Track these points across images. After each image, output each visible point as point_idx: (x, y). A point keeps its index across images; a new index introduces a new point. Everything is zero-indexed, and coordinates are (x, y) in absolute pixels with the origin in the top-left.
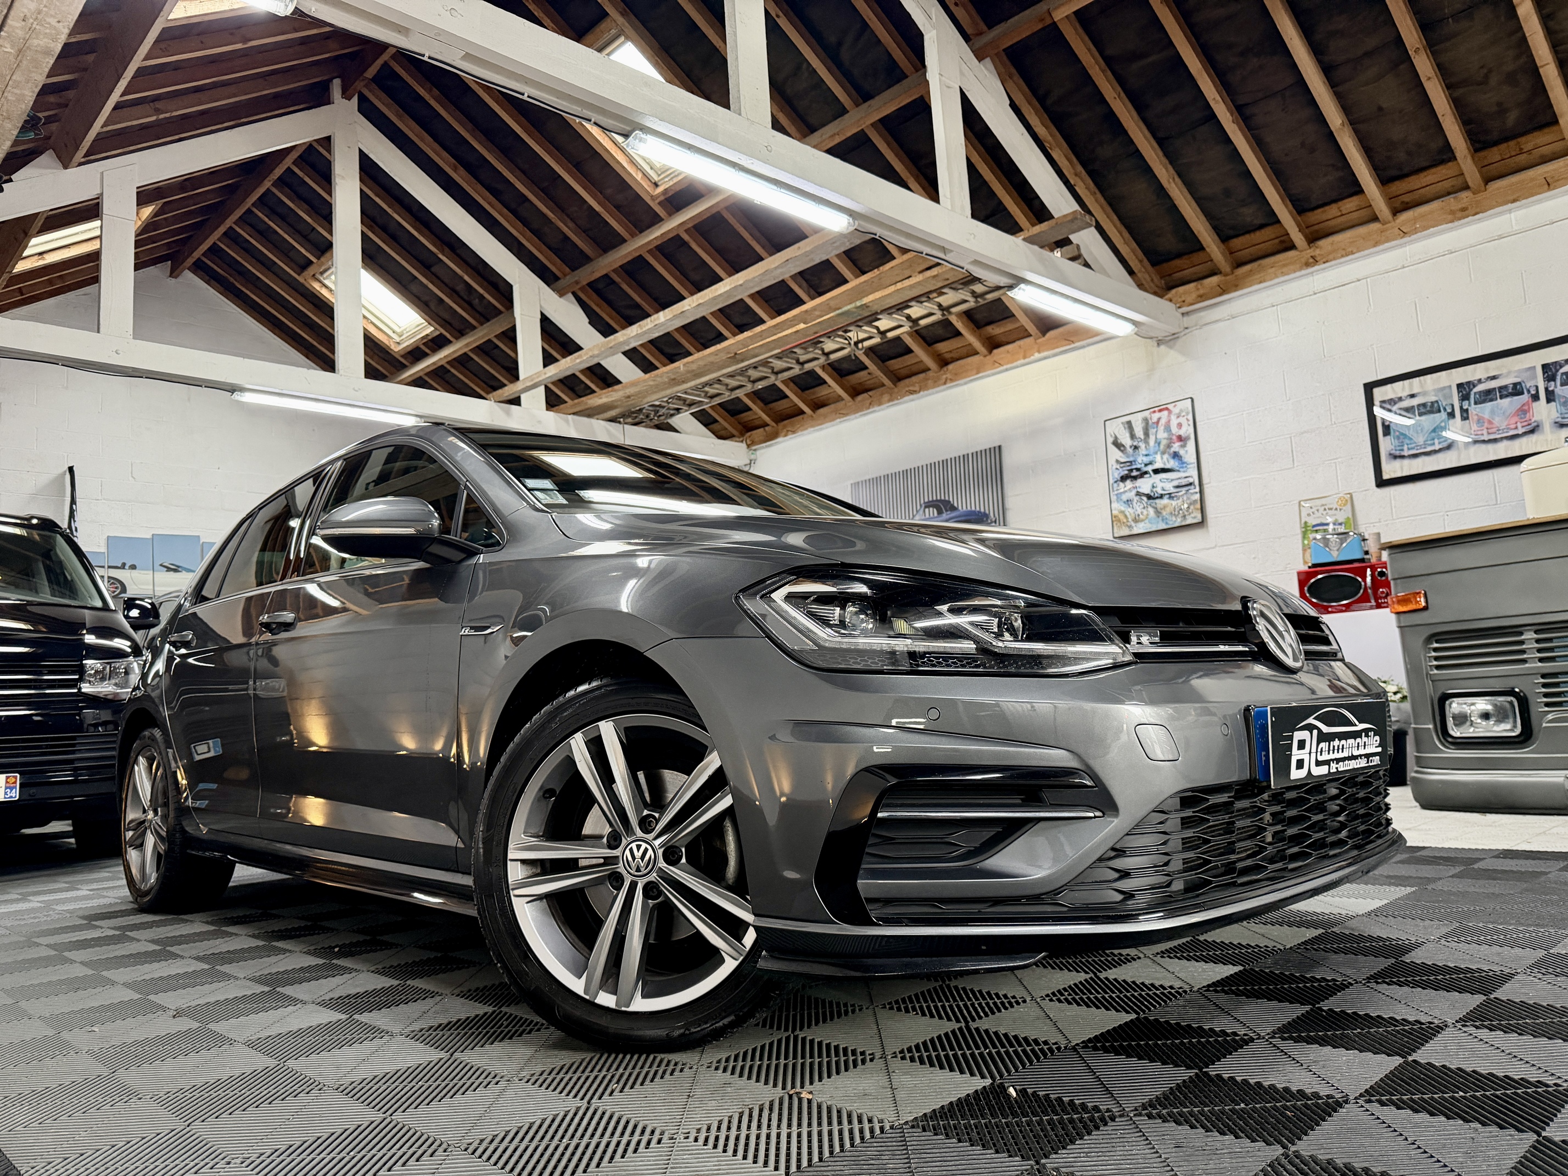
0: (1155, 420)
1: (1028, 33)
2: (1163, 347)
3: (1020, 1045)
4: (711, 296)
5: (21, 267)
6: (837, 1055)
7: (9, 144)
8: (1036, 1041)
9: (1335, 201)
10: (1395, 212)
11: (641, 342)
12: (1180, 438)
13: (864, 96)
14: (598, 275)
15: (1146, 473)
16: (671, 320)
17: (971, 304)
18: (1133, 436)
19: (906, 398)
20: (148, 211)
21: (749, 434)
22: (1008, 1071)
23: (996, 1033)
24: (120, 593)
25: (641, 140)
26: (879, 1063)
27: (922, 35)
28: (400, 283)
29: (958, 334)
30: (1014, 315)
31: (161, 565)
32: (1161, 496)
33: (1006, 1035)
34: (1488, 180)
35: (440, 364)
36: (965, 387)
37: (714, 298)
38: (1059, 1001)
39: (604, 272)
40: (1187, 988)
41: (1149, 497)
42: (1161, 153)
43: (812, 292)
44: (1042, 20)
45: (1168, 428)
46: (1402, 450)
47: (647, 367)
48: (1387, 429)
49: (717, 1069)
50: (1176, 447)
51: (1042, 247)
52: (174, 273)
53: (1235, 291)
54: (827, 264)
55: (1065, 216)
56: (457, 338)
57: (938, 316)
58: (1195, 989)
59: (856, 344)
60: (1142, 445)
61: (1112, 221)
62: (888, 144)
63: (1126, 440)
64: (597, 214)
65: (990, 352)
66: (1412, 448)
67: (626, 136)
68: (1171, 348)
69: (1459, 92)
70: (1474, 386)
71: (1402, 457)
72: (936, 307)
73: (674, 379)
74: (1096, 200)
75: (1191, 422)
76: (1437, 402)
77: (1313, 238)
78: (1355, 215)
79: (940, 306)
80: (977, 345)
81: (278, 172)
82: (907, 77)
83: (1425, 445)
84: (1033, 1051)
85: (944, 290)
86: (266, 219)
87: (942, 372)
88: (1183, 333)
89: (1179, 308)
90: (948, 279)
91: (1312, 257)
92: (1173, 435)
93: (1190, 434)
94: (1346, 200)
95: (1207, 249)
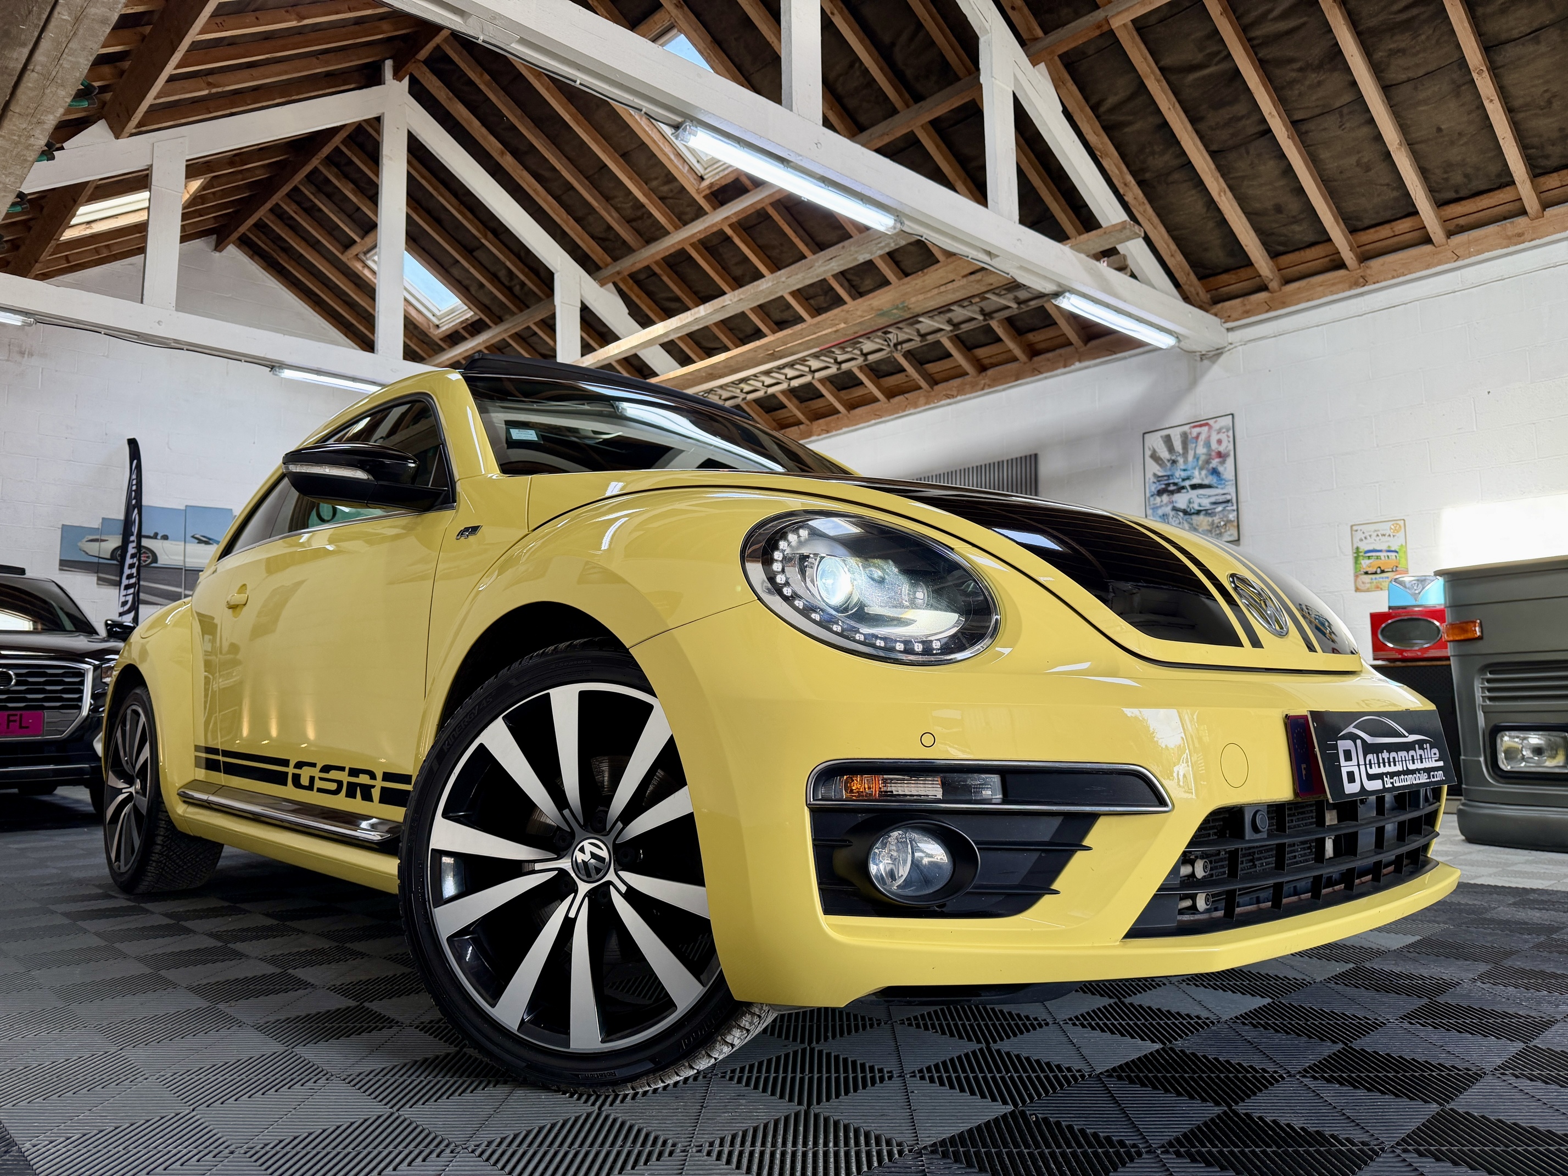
0: (1194, 434)
1: (1085, 40)
2: (1206, 362)
3: (1043, 1071)
4: (752, 291)
5: (68, 235)
6: (854, 1071)
7: (61, 111)
8: (1058, 1067)
9: (1390, 221)
10: (1450, 234)
11: (680, 335)
12: (1219, 455)
13: (915, 97)
14: (639, 266)
15: (1183, 488)
16: (711, 314)
17: (1014, 310)
18: (1171, 449)
19: (943, 402)
20: (195, 185)
22: (1031, 1098)
23: (1018, 1057)
24: (151, 563)
25: (691, 132)
26: (896, 1082)
27: (976, 38)
28: (442, 266)
29: (999, 340)
30: (1056, 323)
31: (193, 537)
32: (1198, 512)
33: (1028, 1059)
34: (1546, 205)
35: (479, 348)
36: (1003, 393)
37: (755, 294)
38: (1083, 1026)
39: (645, 264)
40: (1213, 1017)
41: (1185, 512)
42: (1213, 166)
43: (853, 292)
44: (1099, 27)
45: (1208, 444)
47: (684, 360)
49: (731, 1079)
50: (1215, 463)
51: (1088, 256)
52: (219, 247)
53: (1283, 308)
54: (870, 264)
55: (1114, 226)
56: (496, 324)
57: (979, 321)
58: (1223, 1020)
59: (895, 345)
61: (1159, 232)
62: (938, 147)
63: (1164, 454)
64: (643, 206)
65: (1031, 360)
67: (676, 128)
68: (1214, 362)
69: (1520, 116)
72: (978, 312)
73: (711, 374)
74: (1144, 209)
75: (1231, 439)
77: (1365, 257)
78: (1408, 236)
79: (982, 311)
80: (1017, 352)
81: (326, 150)
82: (959, 79)
84: (1056, 1077)
85: (987, 296)
86: (312, 197)
87: (981, 377)
88: (1226, 349)
89: (1224, 322)
90: (992, 284)
91: (1362, 277)
92: (1213, 451)
93: (1229, 451)
94: (1399, 222)
95: (1255, 265)
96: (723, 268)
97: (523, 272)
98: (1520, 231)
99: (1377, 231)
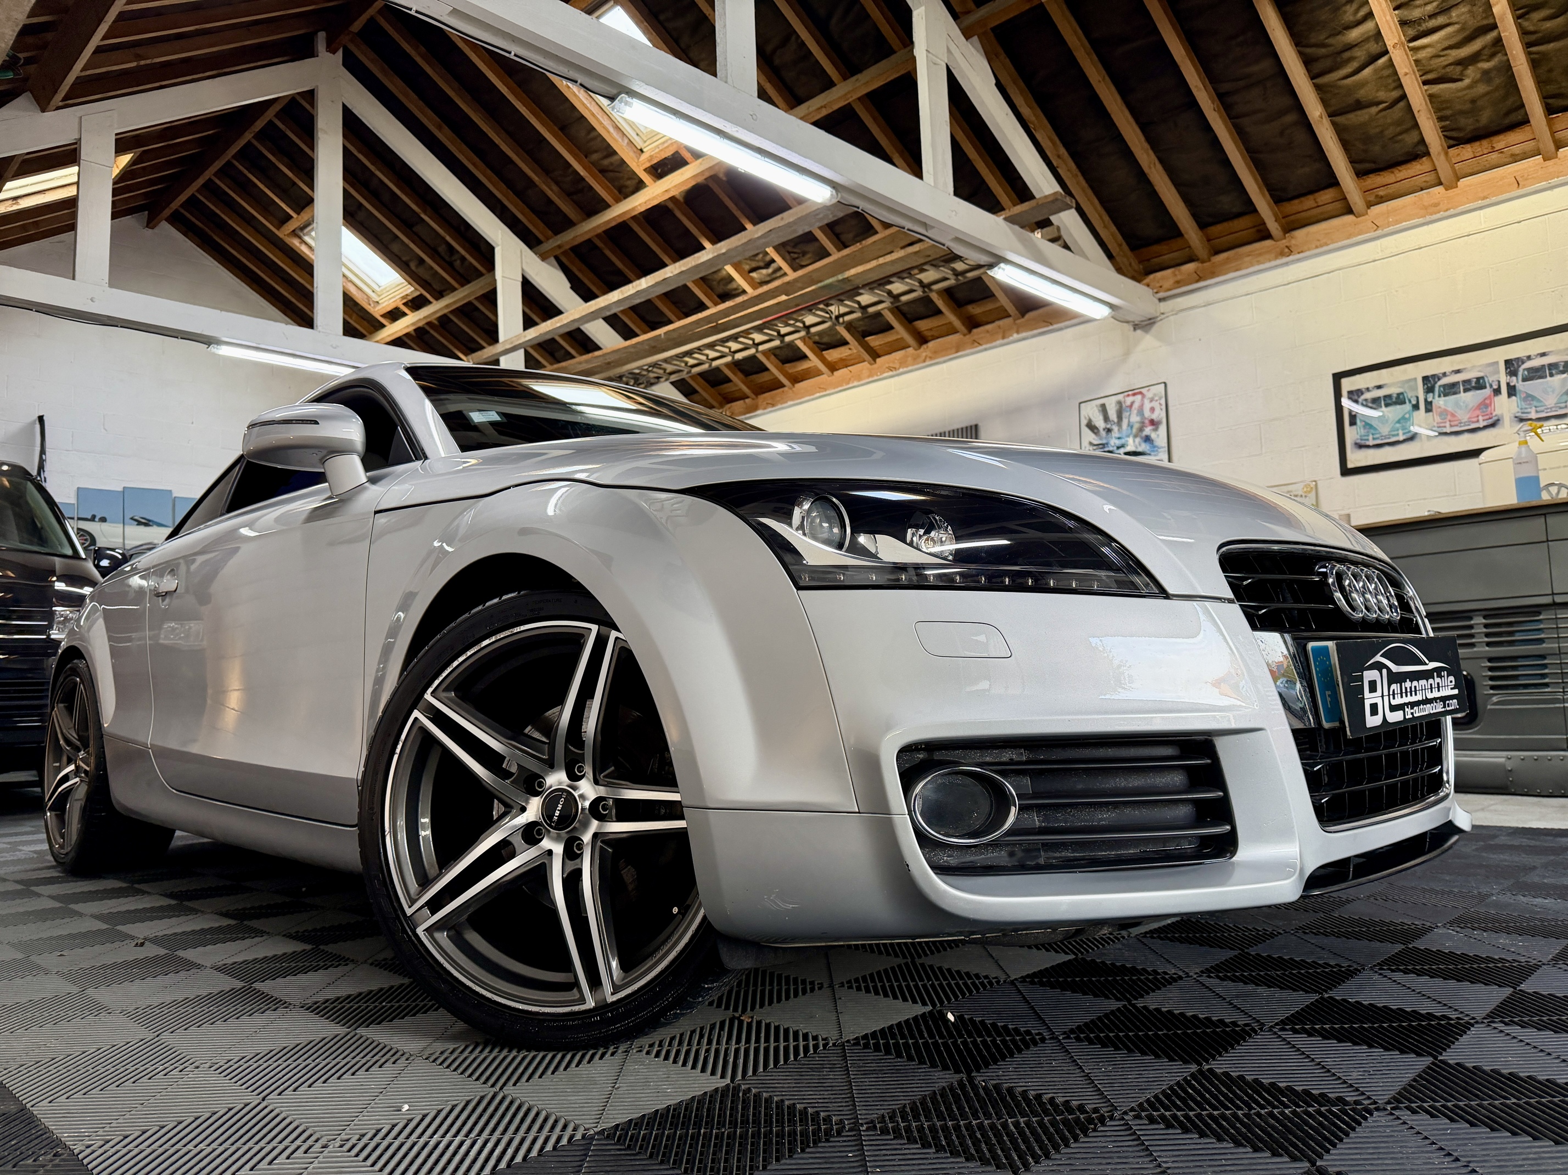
0: (1128, 403)
1: (1016, 13)
2: (1139, 332)
3: (962, 979)
4: (693, 264)
6: (787, 983)
8: (977, 976)
9: (1311, 192)
10: (1370, 205)
11: (622, 308)
12: (1152, 422)
13: (851, 69)
14: (581, 239)
17: (952, 282)
18: (1106, 419)
19: (884, 375)
20: (125, 159)
21: (729, 405)
22: (949, 1000)
23: (940, 969)
24: (90, 545)
25: (626, 103)
26: (826, 991)
28: (382, 242)
29: (938, 312)
30: (994, 295)
31: (132, 519)
33: (949, 970)
34: (1459, 177)
36: (944, 365)
37: (697, 266)
39: (586, 237)
42: (1142, 139)
44: (1029, 1)
45: (1141, 411)
46: (1368, 440)
47: (627, 333)
48: (1353, 419)
50: (1148, 430)
51: (1022, 227)
52: (151, 223)
53: (1212, 278)
54: (809, 238)
55: (1046, 197)
56: (437, 299)
57: (918, 293)
59: (837, 318)
60: (1115, 428)
61: (1092, 204)
62: (875, 119)
63: (1100, 423)
64: (582, 179)
65: (970, 331)
66: (1377, 439)
67: (612, 99)
68: (1147, 332)
69: (1434, 89)
70: (1439, 379)
71: (1368, 447)
72: (917, 284)
73: (654, 347)
74: (1078, 183)
75: (1164, 407)
76: (1402, 393)
77: (1290, 227)
78: (1330, 207)
79: (921, 282)
80: (957, 323)
81: (259, 124)
82: (893, 52)
83: (1389, 436)
84: (974, 983)
85: (925, 267)
86: (246, 172)
87: (922, 349)
88: (1159, 319)
89: (1157, 293)
90: (929, 256)
91: (1287, 247)
92: (1145, 418)
93: (1162, 418)
94: (1322, 192)
95: (1185, 236)
96: (665, 241)
97: (463, 247)
98: (1436, 201)
99: (1301, 202)
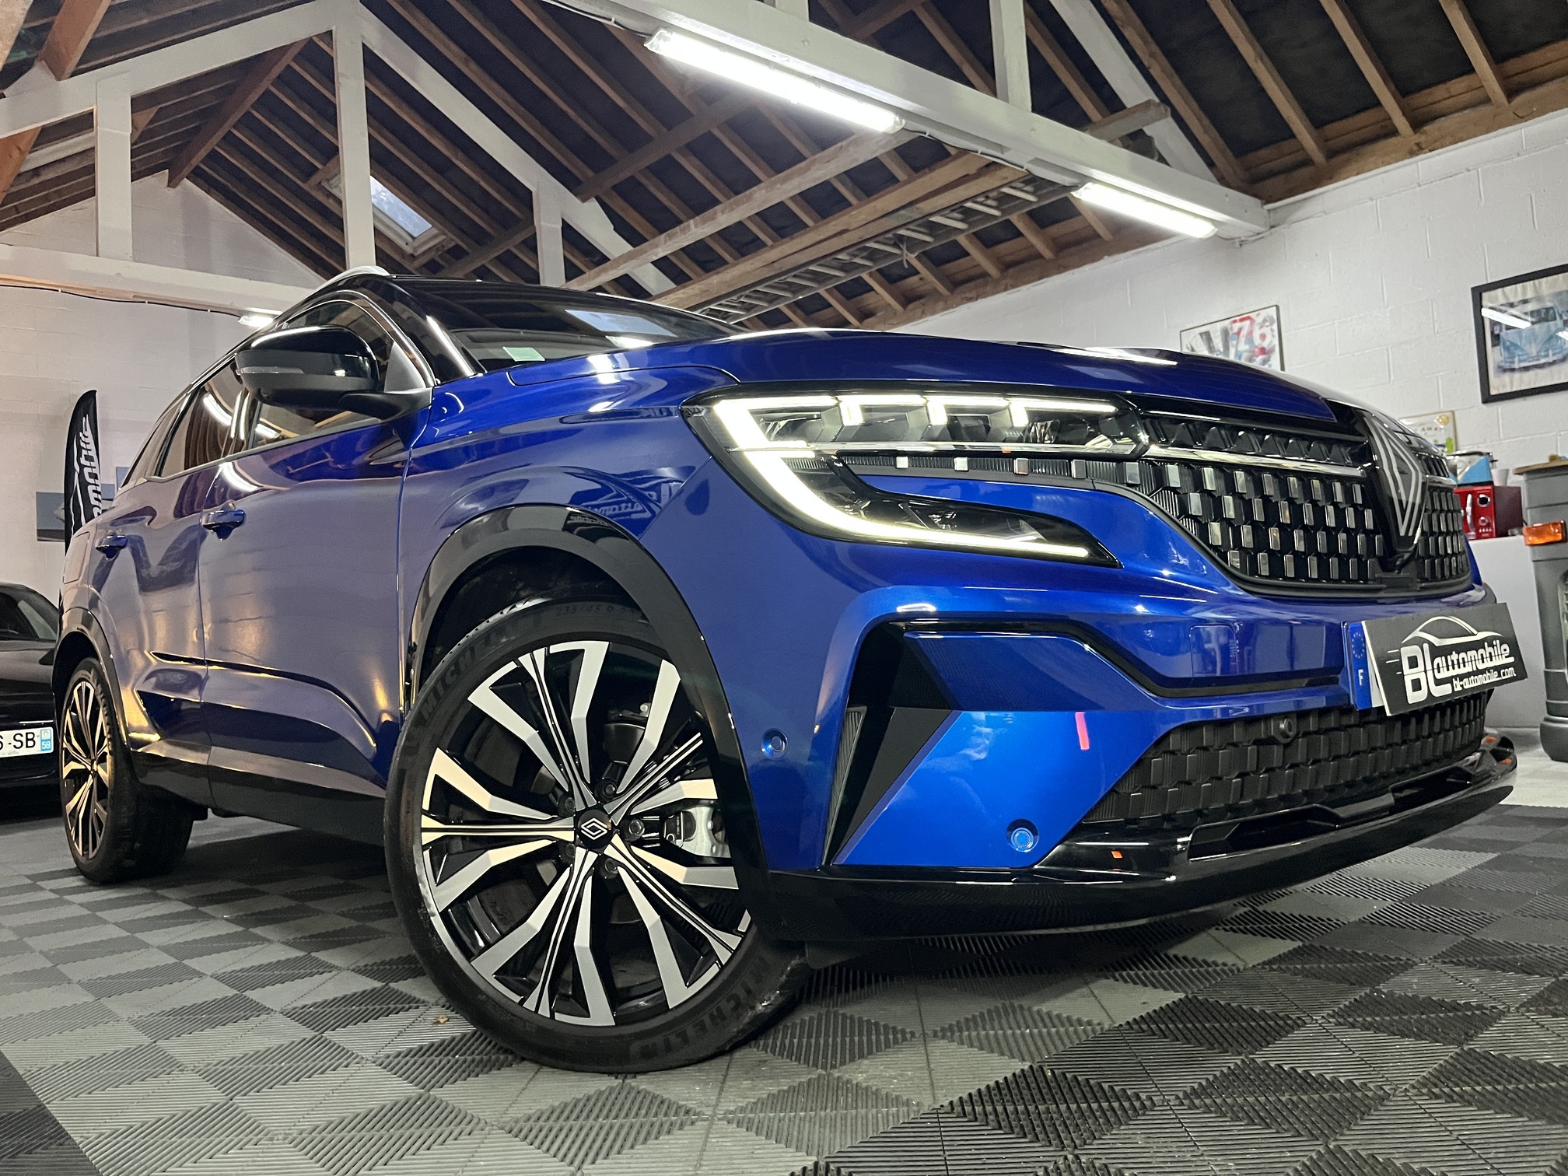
0: (1236, 330)
2: (1245, 247)
8: (1079, 1020)
9: (1443, 81)
10: (1511, 93)
12: (1263, 351)
14: (624, 175)
16: (706, 226)
17: (1037, 204)
18: (1211, 347)
19: (963, 306)
20: (143, 118)
25: (666, 39)
26: (918, 1042)
28: (413, 191)
29: (1020, 234)
30: (1079, 214)
39: (629, 174)
40: (1239, 964)
42: (1247, 29)
43: (860, 193)
45: (1250, 339)
46: (1513, 362)
47: (679, 278)
48: (1496, 338)
51: (1111, 142)
52: (172, 183)
53: (1329, 184)
55: (1139, 105)
56: (475, 250)
58: (1250, 967)
59: (908, 249)
66: (1524, 361)
71: (1513, 370)
74: (1175, 87)
75: (1276, 333)
76: (1552, 308)
77: (1419, 122)
78: (1463, 97)
80: (1041, 247)
83: (1538, 358)
85: (1003, 190)
86: (267, 123)
87: (1003, 277)
88: (1268, 233)
89: (1265, 204)
90: (1006, 178)
91: (1418, 144)
92: (1256, 347)
93: (1275, 346)
94: (1455, 81)
95: (1299, 137)
96: (714, 173)
97: (499, 192)
99: (1431, 92)
